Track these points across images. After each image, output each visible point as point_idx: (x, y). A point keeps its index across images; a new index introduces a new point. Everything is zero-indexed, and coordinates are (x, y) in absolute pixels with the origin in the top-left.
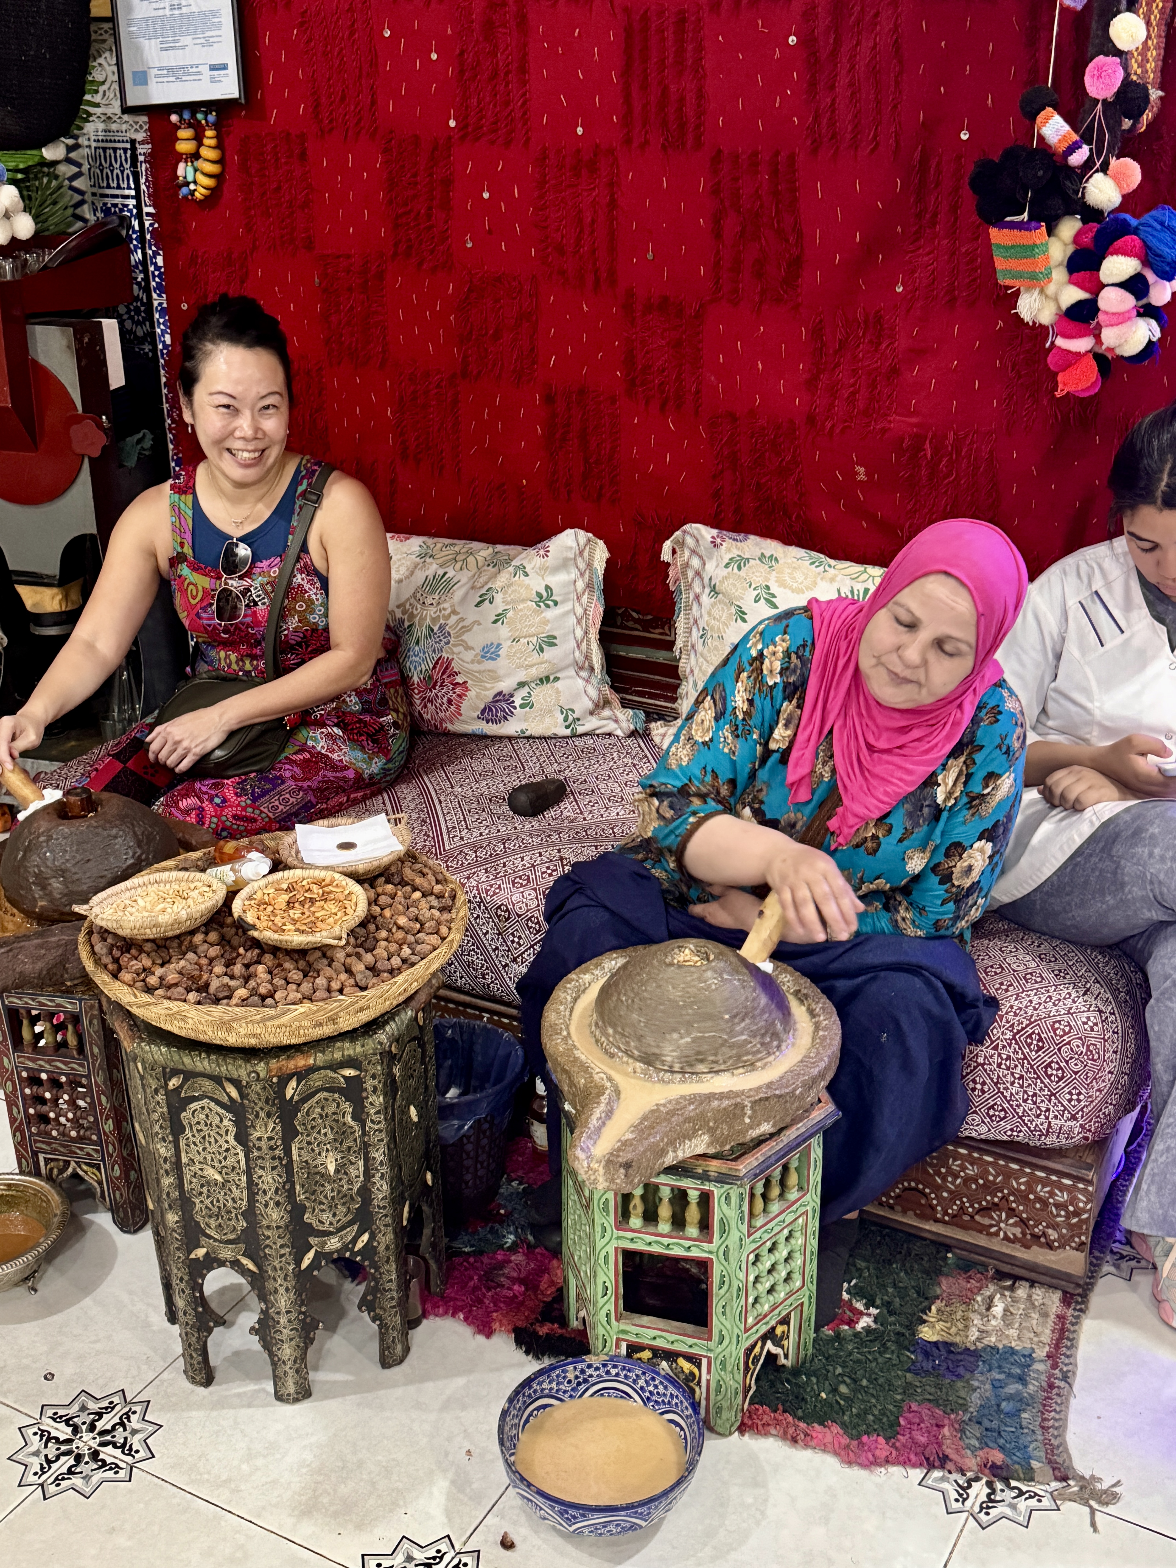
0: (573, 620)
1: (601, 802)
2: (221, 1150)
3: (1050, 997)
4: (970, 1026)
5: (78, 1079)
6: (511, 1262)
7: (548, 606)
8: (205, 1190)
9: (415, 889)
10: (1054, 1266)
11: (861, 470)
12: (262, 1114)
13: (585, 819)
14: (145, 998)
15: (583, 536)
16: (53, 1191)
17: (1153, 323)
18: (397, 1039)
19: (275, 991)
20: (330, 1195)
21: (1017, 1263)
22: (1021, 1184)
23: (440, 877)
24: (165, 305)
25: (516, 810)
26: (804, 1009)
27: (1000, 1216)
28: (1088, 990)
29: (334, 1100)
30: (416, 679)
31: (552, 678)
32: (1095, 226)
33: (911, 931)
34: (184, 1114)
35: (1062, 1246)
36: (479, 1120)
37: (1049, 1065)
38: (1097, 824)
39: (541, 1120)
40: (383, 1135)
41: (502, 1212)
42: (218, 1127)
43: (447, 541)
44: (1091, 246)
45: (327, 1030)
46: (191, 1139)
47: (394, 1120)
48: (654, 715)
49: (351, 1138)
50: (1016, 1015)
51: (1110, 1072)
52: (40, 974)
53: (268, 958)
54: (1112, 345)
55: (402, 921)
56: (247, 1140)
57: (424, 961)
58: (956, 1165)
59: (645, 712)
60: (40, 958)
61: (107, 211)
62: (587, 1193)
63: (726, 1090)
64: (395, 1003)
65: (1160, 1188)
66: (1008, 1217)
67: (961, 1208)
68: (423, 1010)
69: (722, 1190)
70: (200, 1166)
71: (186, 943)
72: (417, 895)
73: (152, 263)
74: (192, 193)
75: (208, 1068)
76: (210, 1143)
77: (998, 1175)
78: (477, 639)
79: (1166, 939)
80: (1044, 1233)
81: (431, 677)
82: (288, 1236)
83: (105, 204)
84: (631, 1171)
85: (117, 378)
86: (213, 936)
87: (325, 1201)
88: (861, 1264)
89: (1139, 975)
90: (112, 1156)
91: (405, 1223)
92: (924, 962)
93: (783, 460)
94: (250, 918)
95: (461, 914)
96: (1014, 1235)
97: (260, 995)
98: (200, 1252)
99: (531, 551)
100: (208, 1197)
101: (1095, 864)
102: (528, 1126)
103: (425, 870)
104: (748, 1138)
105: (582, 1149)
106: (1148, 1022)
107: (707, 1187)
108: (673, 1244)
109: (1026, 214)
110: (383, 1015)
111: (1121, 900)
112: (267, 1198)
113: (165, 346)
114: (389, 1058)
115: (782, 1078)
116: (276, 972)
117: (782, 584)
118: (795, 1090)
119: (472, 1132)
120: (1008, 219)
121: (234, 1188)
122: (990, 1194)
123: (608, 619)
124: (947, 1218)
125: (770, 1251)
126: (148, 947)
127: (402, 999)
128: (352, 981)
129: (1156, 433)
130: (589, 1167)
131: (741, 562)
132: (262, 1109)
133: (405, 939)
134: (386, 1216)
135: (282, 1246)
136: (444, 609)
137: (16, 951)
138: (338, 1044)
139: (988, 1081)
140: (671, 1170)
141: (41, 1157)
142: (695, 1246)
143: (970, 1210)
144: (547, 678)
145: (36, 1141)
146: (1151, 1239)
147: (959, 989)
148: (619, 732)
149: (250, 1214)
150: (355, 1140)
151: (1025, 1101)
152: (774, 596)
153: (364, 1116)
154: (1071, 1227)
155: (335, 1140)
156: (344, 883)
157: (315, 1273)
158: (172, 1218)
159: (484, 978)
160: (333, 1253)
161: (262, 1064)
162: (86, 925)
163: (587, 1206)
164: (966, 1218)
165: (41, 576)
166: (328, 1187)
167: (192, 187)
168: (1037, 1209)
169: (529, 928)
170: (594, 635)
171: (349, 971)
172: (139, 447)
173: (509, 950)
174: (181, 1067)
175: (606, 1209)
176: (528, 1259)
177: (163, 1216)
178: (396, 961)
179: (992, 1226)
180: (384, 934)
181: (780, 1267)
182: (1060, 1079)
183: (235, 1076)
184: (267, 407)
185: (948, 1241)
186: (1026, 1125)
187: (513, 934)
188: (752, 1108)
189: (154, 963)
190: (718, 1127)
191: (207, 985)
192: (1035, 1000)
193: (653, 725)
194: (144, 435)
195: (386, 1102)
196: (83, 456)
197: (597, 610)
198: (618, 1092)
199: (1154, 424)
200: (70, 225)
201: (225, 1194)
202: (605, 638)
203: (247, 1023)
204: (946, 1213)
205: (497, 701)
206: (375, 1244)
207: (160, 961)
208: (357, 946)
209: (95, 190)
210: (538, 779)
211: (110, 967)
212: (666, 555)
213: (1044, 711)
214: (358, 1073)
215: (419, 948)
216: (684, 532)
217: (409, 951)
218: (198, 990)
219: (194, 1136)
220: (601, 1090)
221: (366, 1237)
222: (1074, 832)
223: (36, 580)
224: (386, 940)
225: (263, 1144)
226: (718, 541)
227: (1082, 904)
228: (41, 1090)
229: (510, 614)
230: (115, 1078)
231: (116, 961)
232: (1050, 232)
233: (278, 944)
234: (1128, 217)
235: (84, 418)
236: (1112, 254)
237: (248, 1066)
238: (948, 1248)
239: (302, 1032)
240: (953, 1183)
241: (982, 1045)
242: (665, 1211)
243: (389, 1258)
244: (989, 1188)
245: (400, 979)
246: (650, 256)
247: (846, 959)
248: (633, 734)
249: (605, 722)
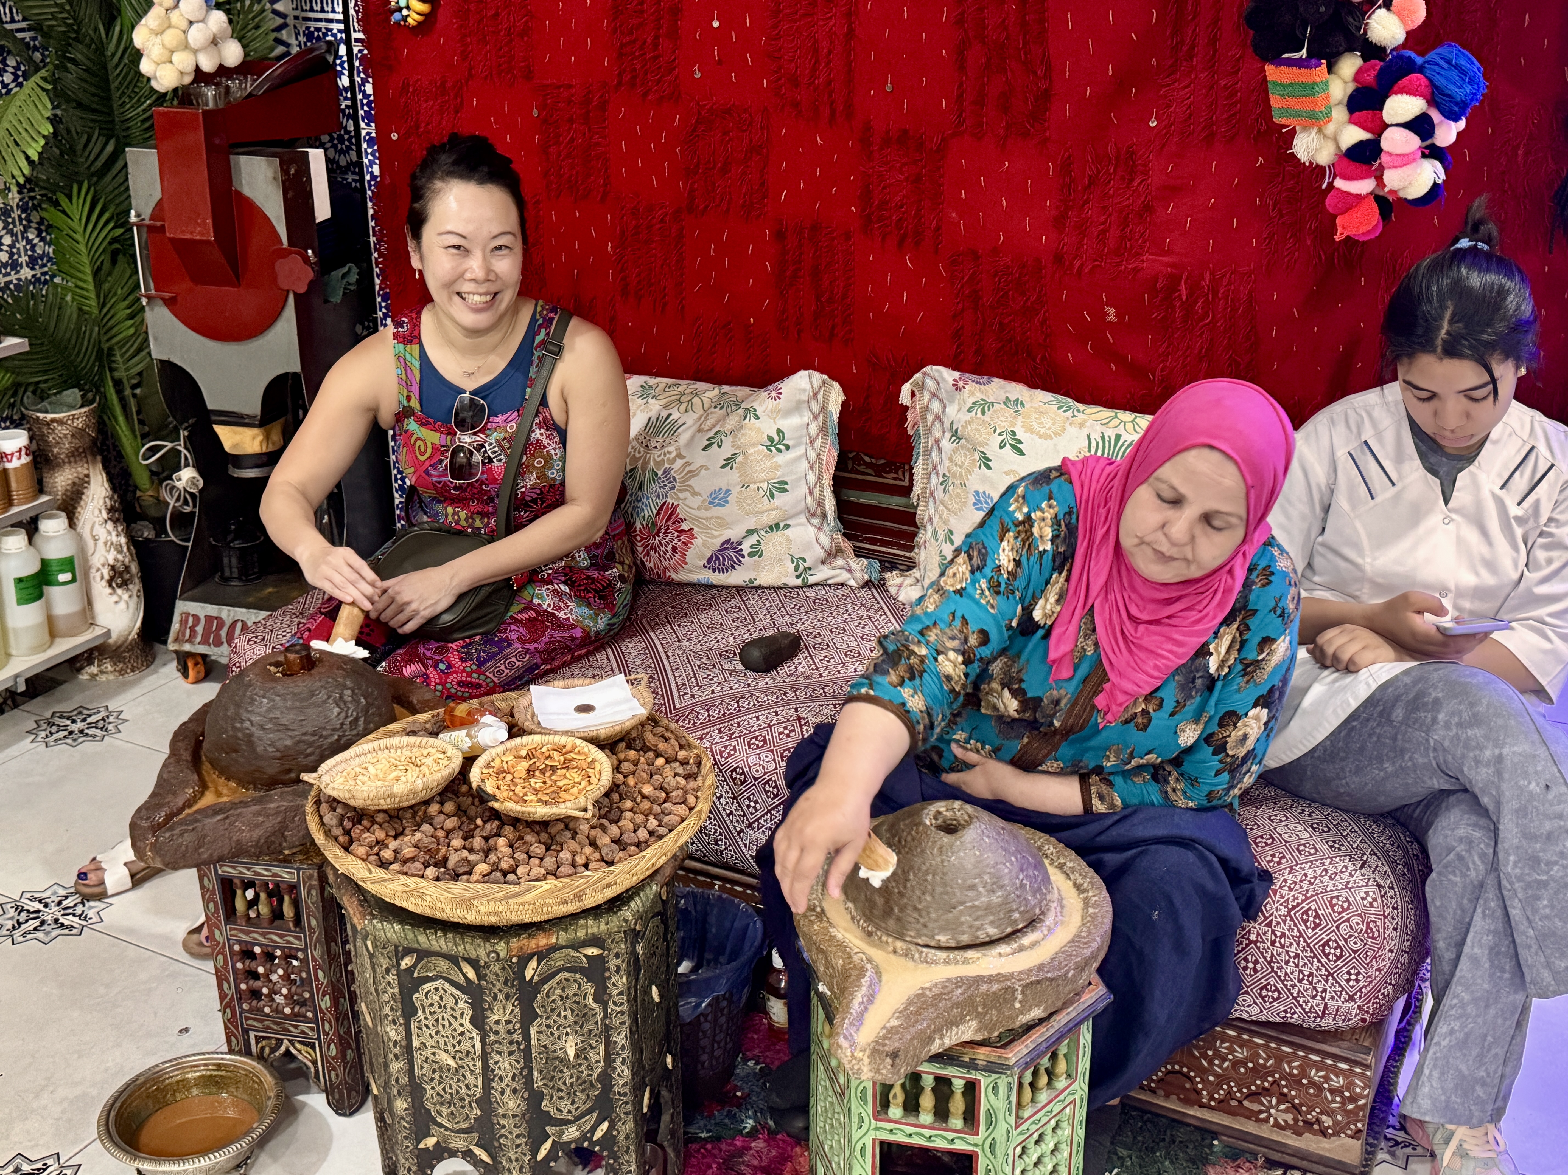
0: (805, 465)
1: (837, 658)
2: (456, 1034)
3: (1326, 871)
4: (1243, 900)
5: (293, 953)
6: (751, 1148)
7: (779, 450)
8: (437, 1076)
9: (658, 755)
10: (1328, 1155)
11: (1112, 311)
12: (500, 996)
13: (821, 675)
14: (380, 873)
15: (817, 377)
16: (265, 1072)
17: (1438, 164)
18: (640, 917)
19: (517, 866)
20: (568, 1081)
21: (1289, 1151)
22: (1294, 1068)
23: (683, 742)
24: (373, 135)
25: (749, 665)
26: (1070, 883)
27: (1270, 1102)
28: (1365, 862)
29: (575, 981)
30: (638, 526)
31: (782, 525)
32: (1379, 64)
33: (1182, 803)
34: (416, 995)
35: (1336, 1134)
36: (717, 997)
37: (1327, 943)
38: (1374, 687)
39: (779, 996)
40: (626, 1018)
41: (739, 1094)
42: (453, 1009)
43: (670, 381)
44: (1374, 85)
45: (573, 907)
46: (424, 1022)
47: (636, 1001)
48: (889, 565)
49: (593, 1020)
50: (1291, 889)
51: (1391, 951)
52: (258, 842)
53: (508, 830)
54: (1395, 188)
55: (647, 790)
56: (484, 1023)
57: (673, 833)
58: (1225, 1046)
59: (880, 561)
60: (257, 826)
61: (309, 36)
62: (842, 1080)
63: (994, 972)
64: (642, 877)
65: (1442, 1074)
66: (1279, 1103)
67: (1229, 1093)
68: (667, 884)
69: (990, 1079)
70: (432, 1051)
71: (420, 813)
72: (660, 761)
73: (360, 91)
74: (405, 19)
75: (444, 947)
76: (443, 1026)
77: (1269, 1058)
78: (704, 484)
79: (1448, 809)
80: (1317, 1120)
81: (654, 524)
82: (524, 1125)
83: (308, 28)
84: (898, 1061)
85: (323, 210)
86: (449, 807)
87: (563, 1088)
88: (1124, 1153)
89: (1415, 845)
90: (328, 1034)
91: (645, 1110)
92: (1197, 834)
93: (1028, 299)
94: (490, 788)
95: (708, 782)
96: (1285, 1121)
97: (501, 870)
98: (430, 1142)
99: (763, 394)
100: (440, 1083)
101: (1373, 729)
102: (764, 1000)
103: (668, 735)
104: (1018, 1024)
105: (845, 1037)
106: (1428, 895)
107: (973, 1075)
108: (936, 1136)
109: (1304, 51)
110: (627, 891)
111: (1401, 766)
112: (504, 1085)
113: (373, 177)
114: (634, 935)
115: (1052, 959)
116: (517, 845)
117: (1030, 430)
118: (1067, 972)
119: (710, 1009)
120: (1286, 56)
121: (468, 1074)
122: (1260, 1078)
123: (841, 464)
124: (1213, 1103)
125: (1037, 1142)
126: (380, 818)
127: (648, 873)
128: (597, 855)
129: (1435, 278)
130: (853, 1056)
131: (985, 406)
132: (500, 991)
133: (651, 809)
134: (626, 1103)
135: (518, 1136)
136: (669, 453)
137: (233, 818)
138: (582, 922)
139: (1261, 960)
140: (937, 1058)
141: (252, 1035)
142: (958, 1138)
143: (1238, 1095)
144: (777, 525)
145: (247, 1018)
146: (1431, 1126)
147: (1233, 864)
148: (852, 583)
149: (486, 1102)
150: (596, 1023)
151: (1300, 981)
152: (1020, 442)
153: (606, 998)
154: (1347, 1113)
155: (576, 1023)
156: (586, 750)
157: (552, 1164)
158: (401, 1105)
159: (717, 844)
160: (571, 1142)
161: (502, 944)
162: (313, 794)
163: (842, 1094)
164: (1234, 1103)
165: (241, 416)
166: (567, 1073)
167: (405, 12)
168: (1310, 1095)
169: (767, 792)
170: (827, 481)
171: (593, 844)
172: (344, 281)
173: (744, 815)
174: (416, 946)
175: (863, 1098)
176: (769, 1145)
177: (390, 1102)
178: (643, 834)
179: (1261, 1112)
180: (628, 804)
181: (1046, 1160)
182: (1338, 958)
183: (473, 956)
184: (500, 248)
185: (1214, 1128)
186: (1301, 1006)
187: (748, 798)
188: (1023, 992)
189: (387, 835)
190: (986, 1013)
191: (445, 859)
192: (1310, 873)
193: (888, 575)
194: (350, 269)
195: (629, 982)
196: (288, 291)
197: (830, 455)
198: (878, 973)
199: (1432, 268)
200: (272, 49)
201: (459, 1080)
202: (839, 484)
203: (488, 901)
204: (1212, 1098)
205: (726, 549)
206: (615, 1133)
207: (392, 833)
208: (600, 817)
209: (297, 13)
210: (769, 633)
211: (341, 839)
212: (904, 398)
213: (1310, 565)
214: (601, 952)
215: (666, 819)
216: (925, 374)
217: (655, 823)
218: (436, 865)
219: (426, 1018)
220: (862, 971)
221: (605, 1126)
222: (1349, 694)
223: (236, 420)
224: (631, 810)
225: (501, 1028)
226: (961, 384)
227: (1358, 771)
228: (253, 964)
229: (740, 459)
230: (333, 952)
231: (347, 832)
232: (1330, 70)
233: (520, 816)
234: (1412, 55)
235: (291, 253)
236: (1396, 94)
237: (487, 944)
238: (1215, 1135)
239: (545, 909)
240: (1220, 1067)
241: (1255, 921)
242: (927, 1101)
243: (628, 1148)
244: (1259, 1072)
245: (648, 853)
246: (889, 88)
247: (1114, 832)
248: (867, 584)
249: (838, 571)
